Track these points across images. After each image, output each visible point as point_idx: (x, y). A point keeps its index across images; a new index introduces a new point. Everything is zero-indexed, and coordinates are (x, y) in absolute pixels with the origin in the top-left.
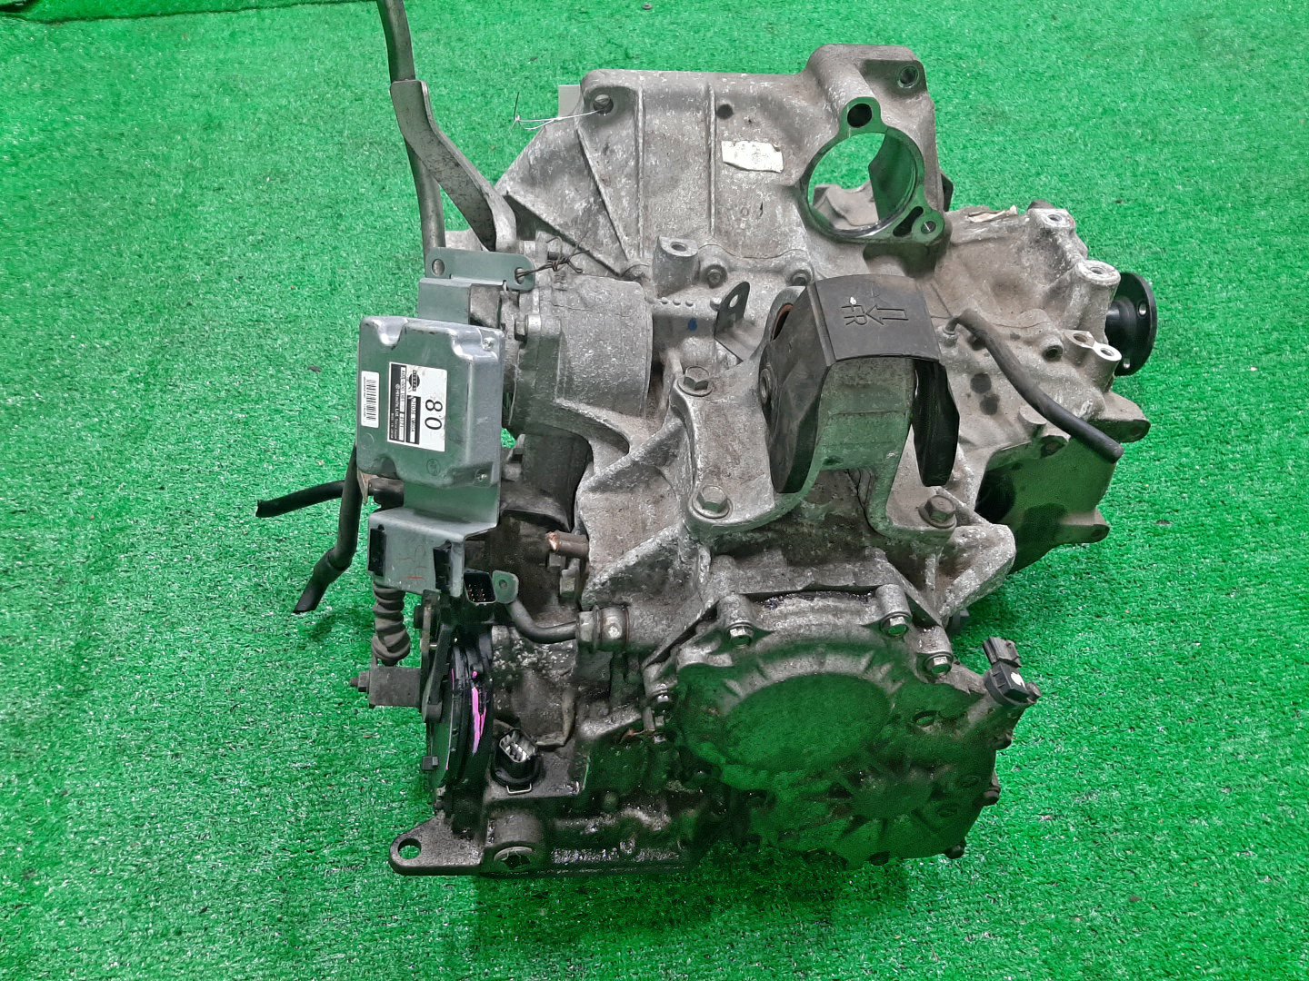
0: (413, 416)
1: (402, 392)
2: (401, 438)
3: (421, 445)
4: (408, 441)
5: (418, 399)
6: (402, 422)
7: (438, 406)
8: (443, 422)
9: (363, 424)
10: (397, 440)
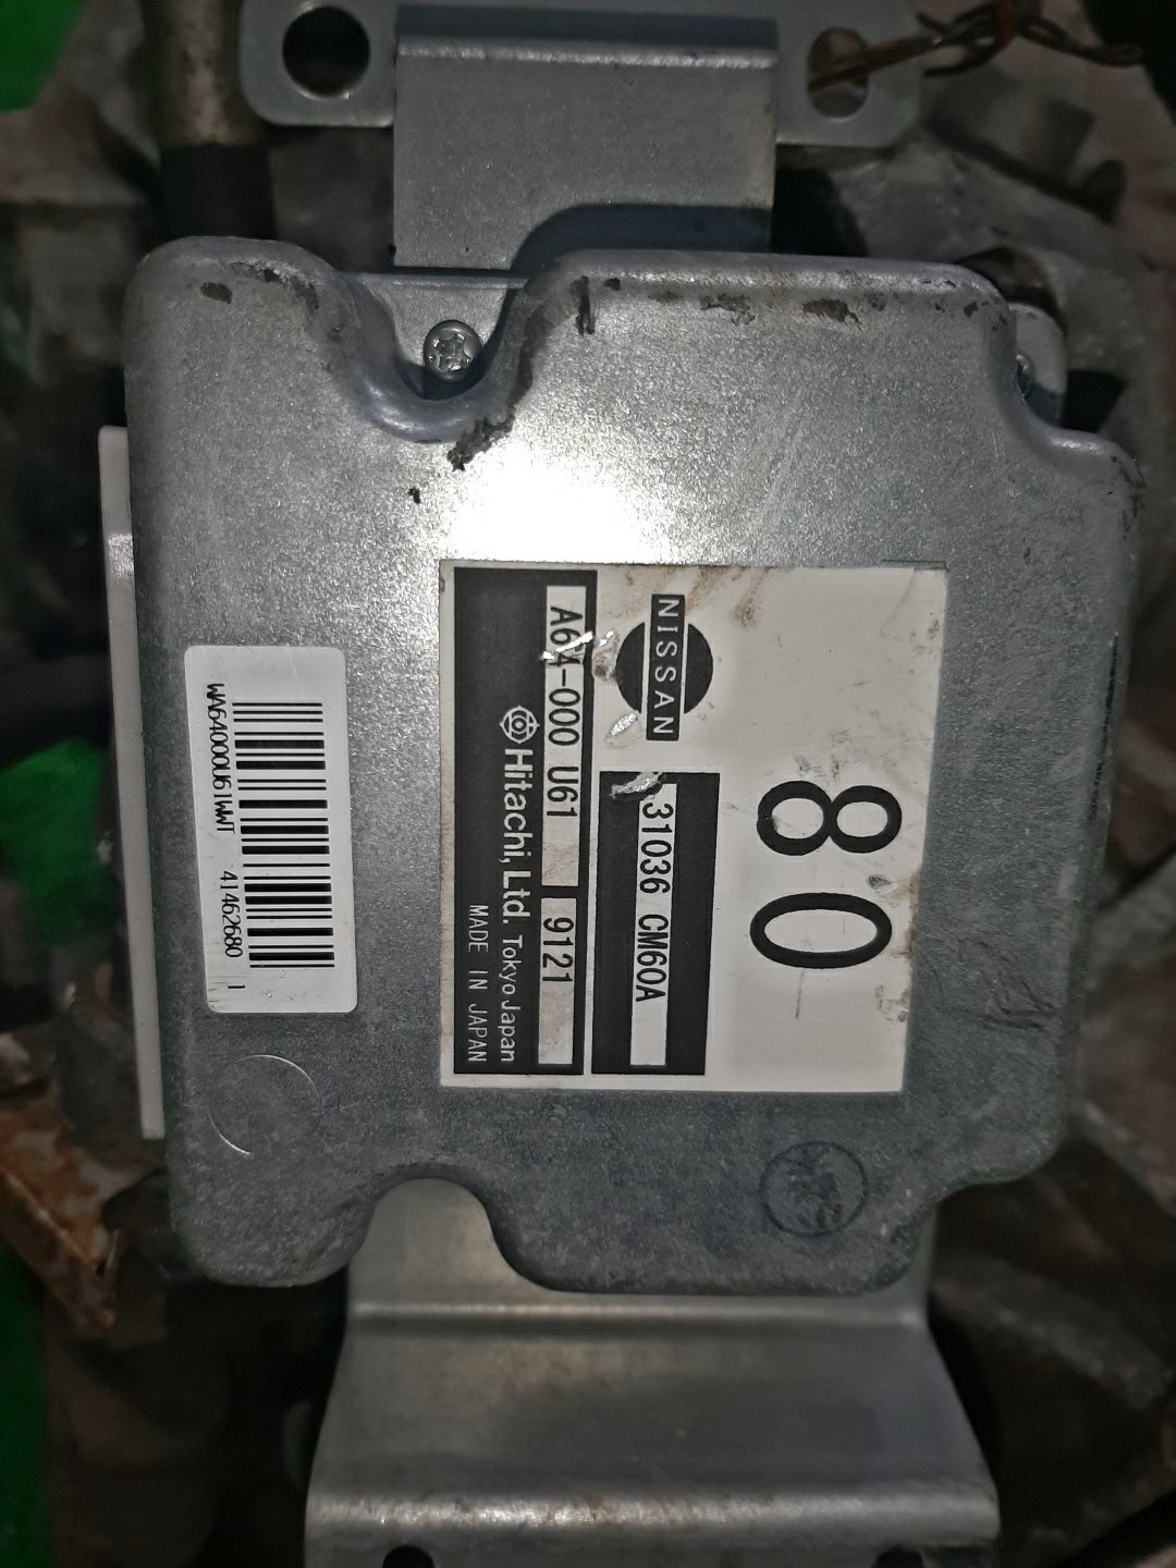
0: (654, 906)
1: (561, 756)
2: (555, 1046)
3: (721, 1075)
4: (613, 1057)
5: (699, 793)
6: (556, 949)
7: (862, 819)
8: (901, 917)
9: (222, 1001)
10: (527, 1062)
